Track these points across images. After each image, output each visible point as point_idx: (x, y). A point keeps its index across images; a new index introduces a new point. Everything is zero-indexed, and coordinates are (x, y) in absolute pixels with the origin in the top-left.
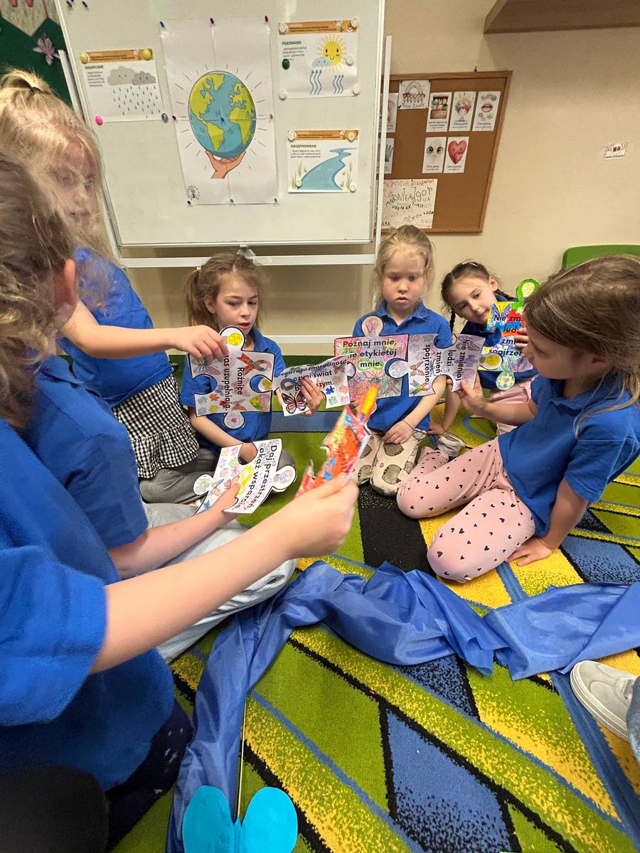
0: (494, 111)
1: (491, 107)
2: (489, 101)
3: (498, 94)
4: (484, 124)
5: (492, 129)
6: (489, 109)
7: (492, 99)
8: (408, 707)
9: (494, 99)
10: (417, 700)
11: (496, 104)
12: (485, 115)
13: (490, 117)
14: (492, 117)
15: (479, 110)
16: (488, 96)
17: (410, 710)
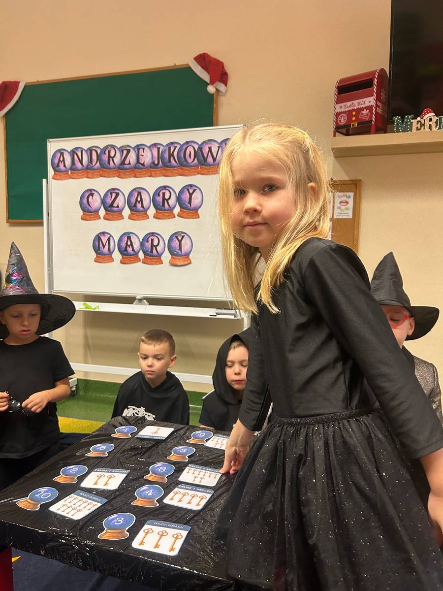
0: (351, 205)
1: (347, 202)
2: (344, 199)
3: (352, 194)
4: (343, 214)
5: (351, 216)
6: (345, 204)
7: (347, 197)
9: (350, 197)
11: (351, 201)
12: (343, 208)
13: (347, 209)
14: (349, 209)
15: (337, 205)
16: (343, 196)
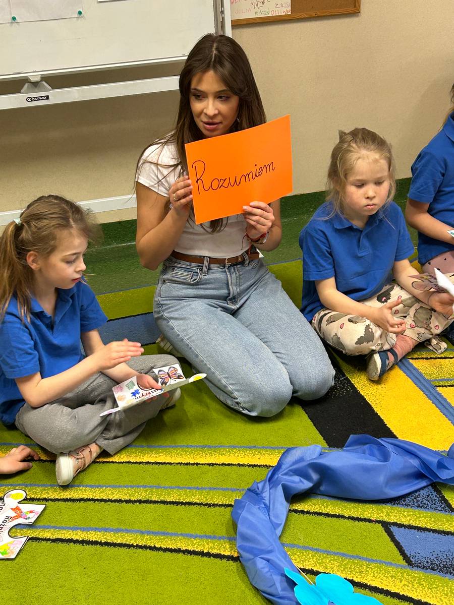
8: (403, 520)
10: (409, 515)
17: (405, 522)
